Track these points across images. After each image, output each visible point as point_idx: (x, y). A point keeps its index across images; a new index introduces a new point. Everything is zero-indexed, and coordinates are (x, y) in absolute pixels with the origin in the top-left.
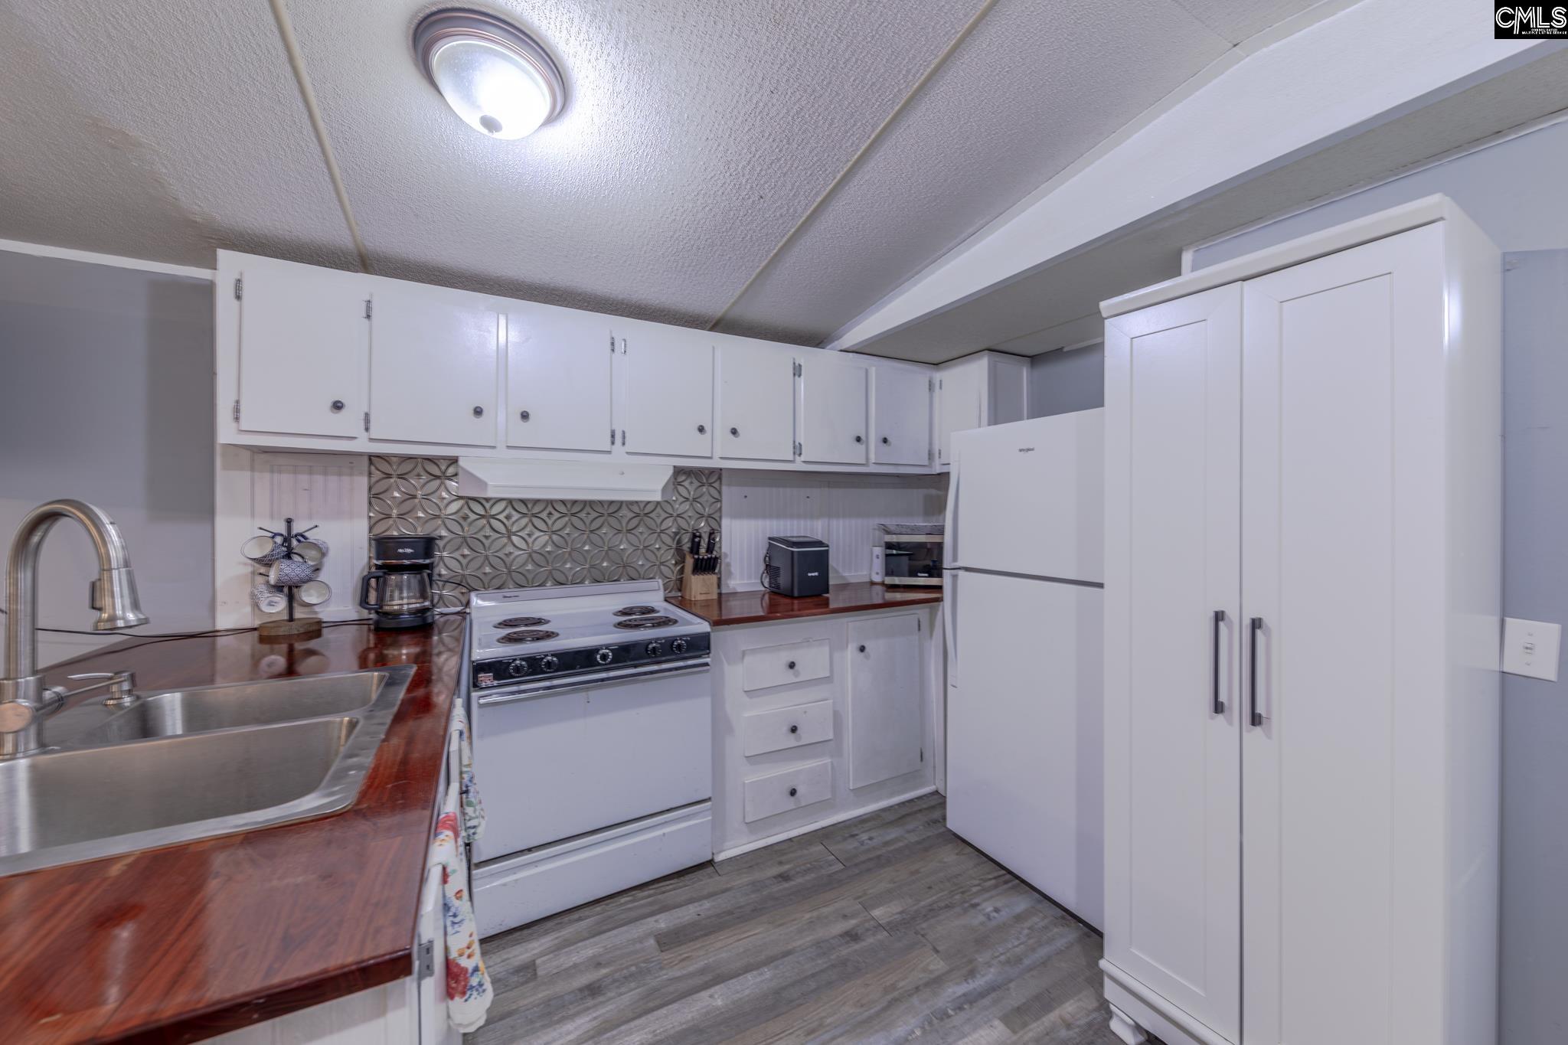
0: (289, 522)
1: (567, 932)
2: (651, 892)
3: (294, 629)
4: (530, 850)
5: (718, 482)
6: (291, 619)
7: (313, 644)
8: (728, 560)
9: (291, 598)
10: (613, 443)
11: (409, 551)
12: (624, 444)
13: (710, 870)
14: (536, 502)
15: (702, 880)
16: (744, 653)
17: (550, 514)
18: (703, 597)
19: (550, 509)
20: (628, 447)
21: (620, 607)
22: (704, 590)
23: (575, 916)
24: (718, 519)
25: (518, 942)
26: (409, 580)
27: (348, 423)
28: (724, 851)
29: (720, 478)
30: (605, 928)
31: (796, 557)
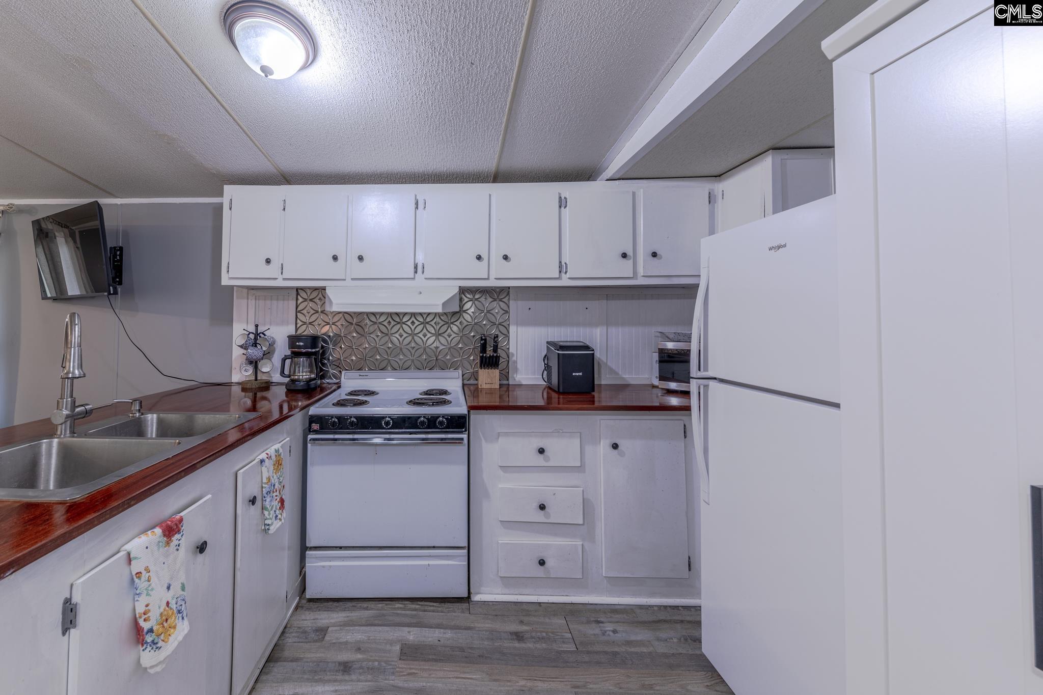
0: (257, 326)
1: (355, 615)
2: (417, 607)
3: (255, 385)
4: (341, 548)
5: (507, 298)
6: (256, 379)
7: (265, 394)
8: (514, 358)
9: (256, 368)
10: (416, 272)
11: (301, 344)
12: (423, 272)
13: (465, 605)
14: (382, 314)
15: (455, 612)
16: (499, 435)
17: (389, 322)
18: (488, 386)
19: (390, 319)
20: (427, 275)
21: (425, 389)
22: (489, 381)
23: (365, 605)
24: (507, 326)
25: (328, 610)
26: (303, 359)
27: (272, 271)
28: (482, 594)
29: (508, 294)
30: (377, 622)
31: (561, 357)
